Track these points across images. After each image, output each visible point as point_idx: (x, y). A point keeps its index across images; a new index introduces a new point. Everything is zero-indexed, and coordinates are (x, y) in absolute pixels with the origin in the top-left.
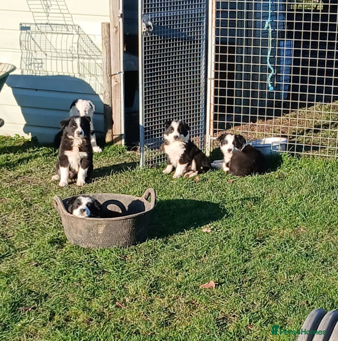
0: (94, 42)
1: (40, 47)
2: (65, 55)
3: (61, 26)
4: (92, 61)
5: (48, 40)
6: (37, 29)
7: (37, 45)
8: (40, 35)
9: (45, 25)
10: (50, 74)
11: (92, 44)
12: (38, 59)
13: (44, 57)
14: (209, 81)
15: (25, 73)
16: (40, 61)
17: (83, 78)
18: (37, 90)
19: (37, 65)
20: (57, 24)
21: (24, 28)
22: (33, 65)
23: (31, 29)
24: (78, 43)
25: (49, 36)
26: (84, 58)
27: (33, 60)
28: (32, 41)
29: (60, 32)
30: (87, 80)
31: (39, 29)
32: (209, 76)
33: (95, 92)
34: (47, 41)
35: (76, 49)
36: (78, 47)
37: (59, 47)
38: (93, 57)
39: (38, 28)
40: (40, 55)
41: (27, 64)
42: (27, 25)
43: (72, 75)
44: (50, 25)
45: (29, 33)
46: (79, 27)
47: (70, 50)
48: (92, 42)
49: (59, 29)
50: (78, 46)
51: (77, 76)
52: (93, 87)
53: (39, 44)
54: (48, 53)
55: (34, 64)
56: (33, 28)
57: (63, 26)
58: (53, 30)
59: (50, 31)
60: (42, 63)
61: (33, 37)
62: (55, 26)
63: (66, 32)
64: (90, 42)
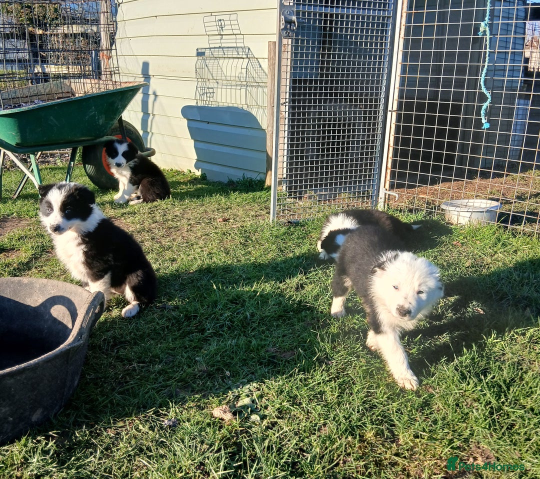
0: (262, 66)
1: (212, 75)
2: (234, 83)
3: (232, 49)
4: (260, 89)
5: (220, 66)
6: (211, 54)
7: (210, 72)
8: (213, 61)
9: (218, 49)
10: (221, 105)
11: (260, 69)
12: (210, 88)
13: (216, 85)
14: (389, 114)
15: (200, 104)
16: (211, 90)
17: (249, 110)
18: (208, 123)
19: (209, 95)
20: (228, 48)
21: (200, 54)
22: (205, 94)
23: (206, 54)
24: (247, 69)
25: (221, 61)
26: (252, 86)
27: (206, 89)
28: (206, 68)
29: (231, 56)
30: (254, 112)
31: (212, 54)
32: (390, 108)
33: (261, 127)
34: (219, 68)
35: (245, 75)
36: (246, 73)
37: (228, 74)
38: (261, 84)
39: (211, 52)
40: (212, 84)
41: (201, 94)
42: (203, 50)
43: (240, 106)
44: (222, 48)
45: (204, 60)
46: (249, 49)
47: (239, 77)
48: (260, 66)
49: (230, 53)
50: (246, 71)
51: (245, 108)
52: (260, 121)
53: (211, 70)
54: (219, 81)
55: (207, 93)
56: (207, 52)
57: (234, 49)
58: (225, 54)
59: (222, 56)
60: (213, 93)
61: (207, 64)
62: (227, 49)
63: (236, 56)
64: (259, 66)
